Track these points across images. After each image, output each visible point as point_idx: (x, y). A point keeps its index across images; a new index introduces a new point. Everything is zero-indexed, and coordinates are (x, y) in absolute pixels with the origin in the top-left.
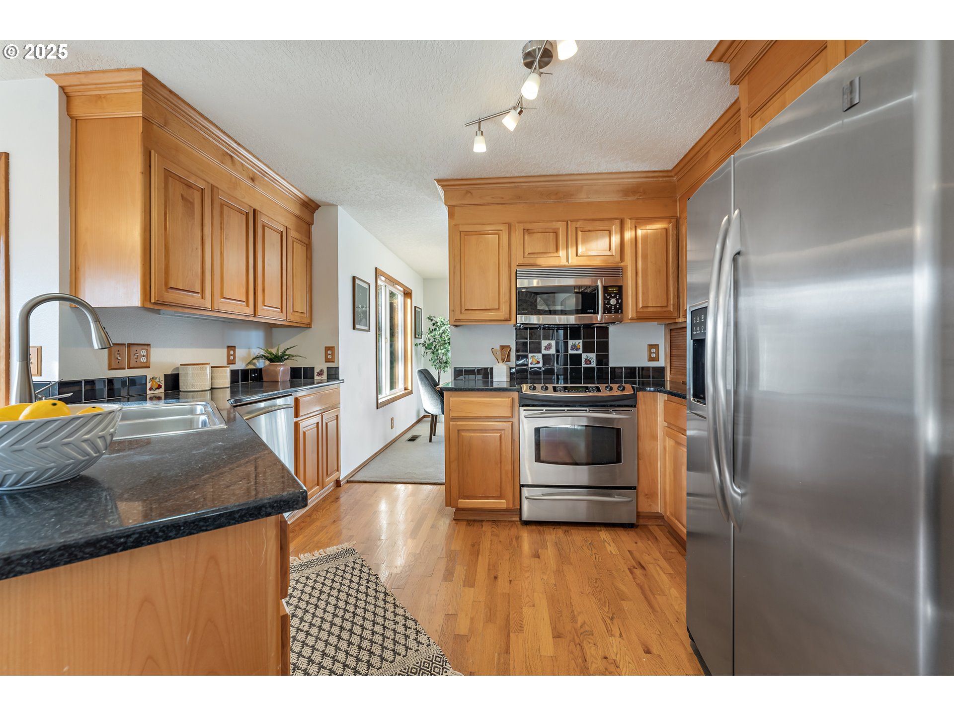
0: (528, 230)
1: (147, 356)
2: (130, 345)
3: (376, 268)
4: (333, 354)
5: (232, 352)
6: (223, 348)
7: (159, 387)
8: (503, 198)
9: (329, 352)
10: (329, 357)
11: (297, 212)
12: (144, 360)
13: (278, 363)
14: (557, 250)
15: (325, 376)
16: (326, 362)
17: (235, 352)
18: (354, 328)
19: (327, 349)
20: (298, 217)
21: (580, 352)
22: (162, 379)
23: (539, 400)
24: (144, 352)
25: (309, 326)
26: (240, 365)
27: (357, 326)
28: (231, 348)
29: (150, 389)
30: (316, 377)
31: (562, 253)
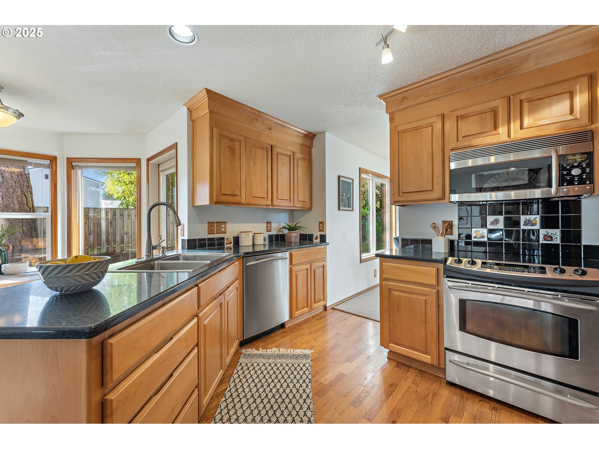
0: (462, 116)
1: (225, 228)
2: (217, 222)
3: (360, 168)
4: (323, 227)
5: (269, 225)
6: (264, 223)
7: (231, 243)
8: (436, 94)
9: (321, 225)
10: (321, 228)
11: (301, 142)
12: (223, 229)
13: (293, 232)
14: (496, 127)
15: (319, 240)
16: (319, 231)
17: (271, 225)
18: (339, 209)
19: (320, 223)
20: (302, 145)
21: (537, 227)
22: (232, 239)
23: (464, 274)
24: (223, 226)
25: (310, 209)
26: (274, 232)
27: (341, 208)
28: (269, 223)
29: (226, 244)
30: (314, 241)
31: (502, 130)
